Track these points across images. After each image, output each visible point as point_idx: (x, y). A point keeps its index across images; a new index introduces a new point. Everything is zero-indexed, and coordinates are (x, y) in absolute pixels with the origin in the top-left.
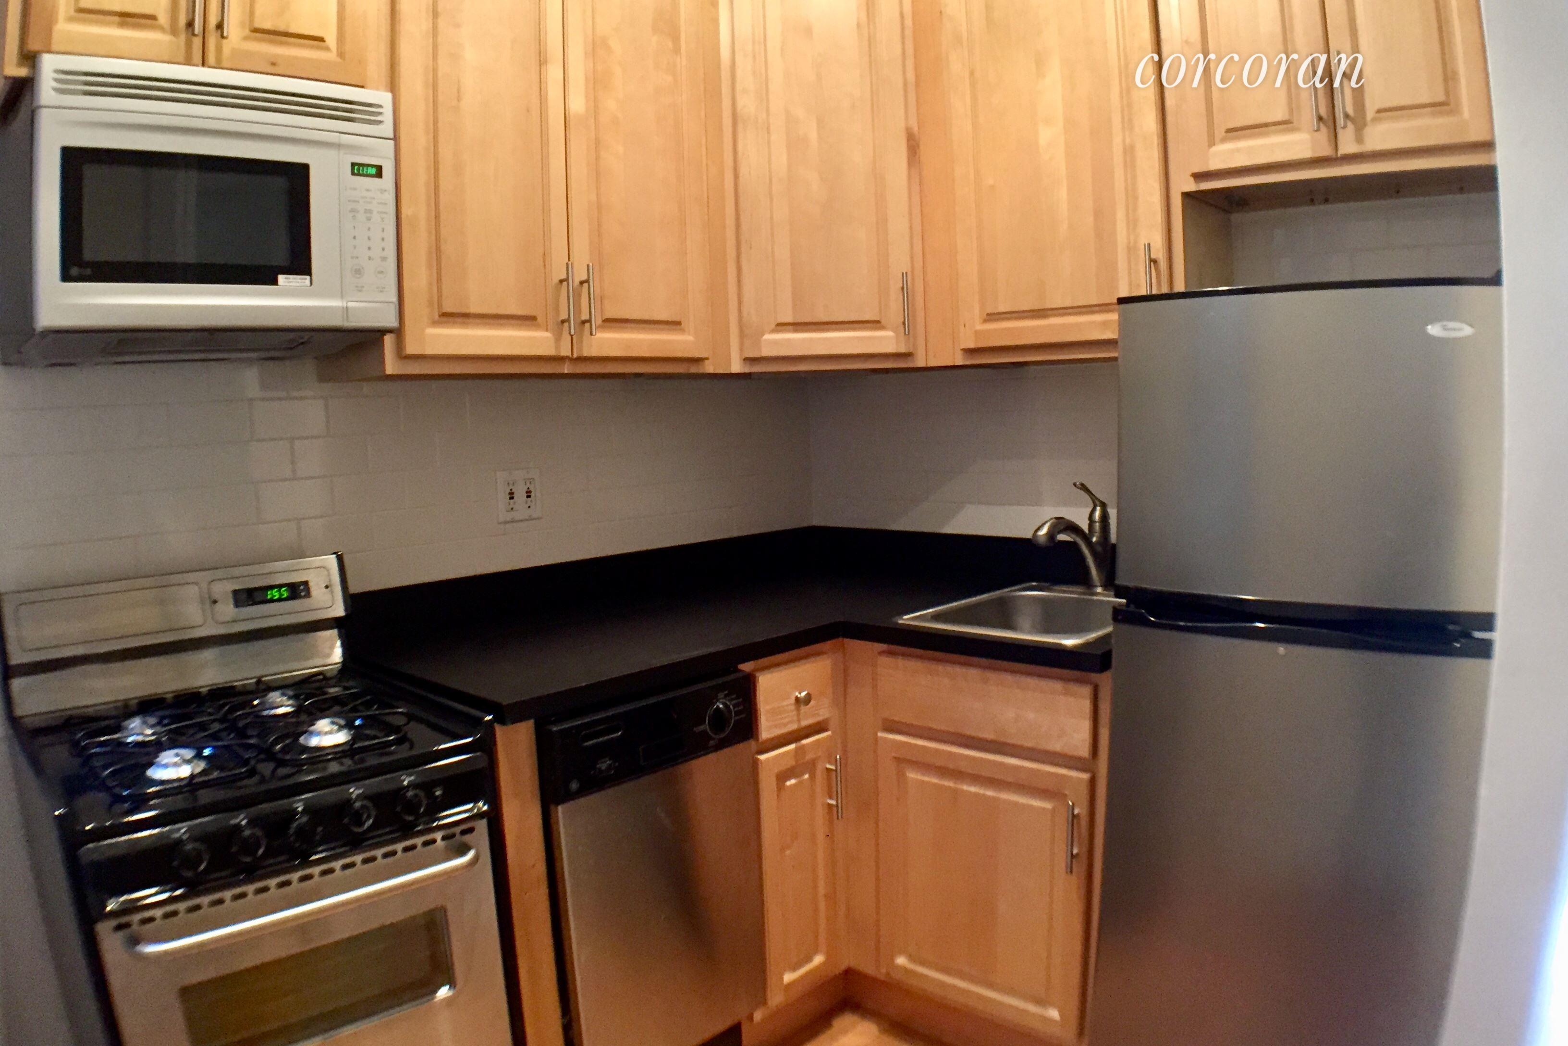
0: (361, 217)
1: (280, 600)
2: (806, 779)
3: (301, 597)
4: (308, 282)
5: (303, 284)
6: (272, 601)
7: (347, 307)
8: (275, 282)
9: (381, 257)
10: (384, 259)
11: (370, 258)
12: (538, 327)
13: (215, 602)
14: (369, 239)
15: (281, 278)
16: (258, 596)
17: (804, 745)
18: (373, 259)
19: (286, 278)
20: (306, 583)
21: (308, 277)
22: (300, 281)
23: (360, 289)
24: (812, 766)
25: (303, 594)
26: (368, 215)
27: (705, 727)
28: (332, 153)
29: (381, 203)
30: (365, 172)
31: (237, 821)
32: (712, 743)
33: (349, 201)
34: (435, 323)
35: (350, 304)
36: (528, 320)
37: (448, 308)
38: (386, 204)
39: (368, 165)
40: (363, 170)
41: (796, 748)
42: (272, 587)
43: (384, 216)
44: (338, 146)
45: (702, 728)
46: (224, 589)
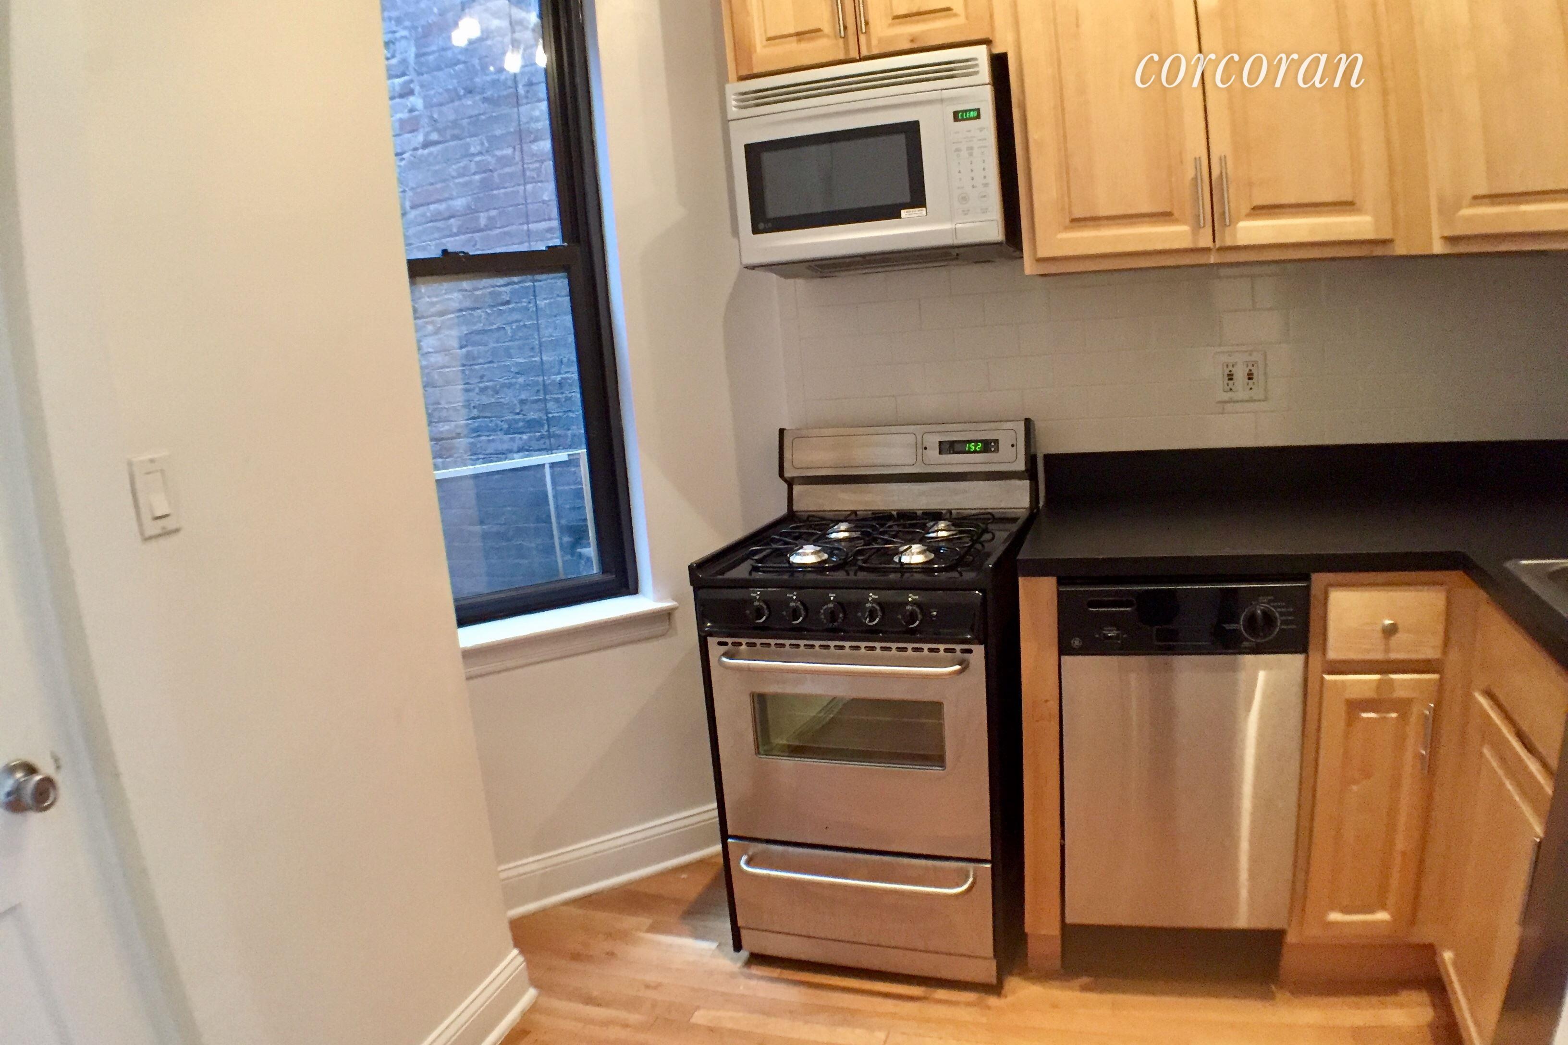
0: (964, 153)
1: (975, 452)
2: (1392, 718)
3: (991, 452)
4: (924, 212)
5: (921, 215)
6: (969, 452)
7: (955, 228)
8: (899, 217)
9: (983, 184)
10: (986, 185)
11: (973, 187)
12: (1177, 221)
13: (926, 448)
14: (972, 171)
15: (904, 213)
16: (958, 447)
17: (1392, 679)
18: (976, 187)
19: (907, 212)
20: (996, 441)
21: (924, 209)
22: (917, 212)
23: (966, 212)
24: (1403, 706)
25: (993, 449)
26: (970, 151)
27: (1240, 626)
28: (937, 108)
29: (980, 140)
30: (968, 116)
31: (791, 595)
32: (1246, 644)
33: (954, 143)
34: (1066, 229)
35: (958, 226)
36: (1165, 216)
37: (1078, 213)
38: (985, 139)
39: (970, 110)
40: (966, 115)
41: (1380, 680)
42: (970, 442)
43: (983, 150)
44: (942, 101)
45: (1233, 626)
46: (933, 440)
